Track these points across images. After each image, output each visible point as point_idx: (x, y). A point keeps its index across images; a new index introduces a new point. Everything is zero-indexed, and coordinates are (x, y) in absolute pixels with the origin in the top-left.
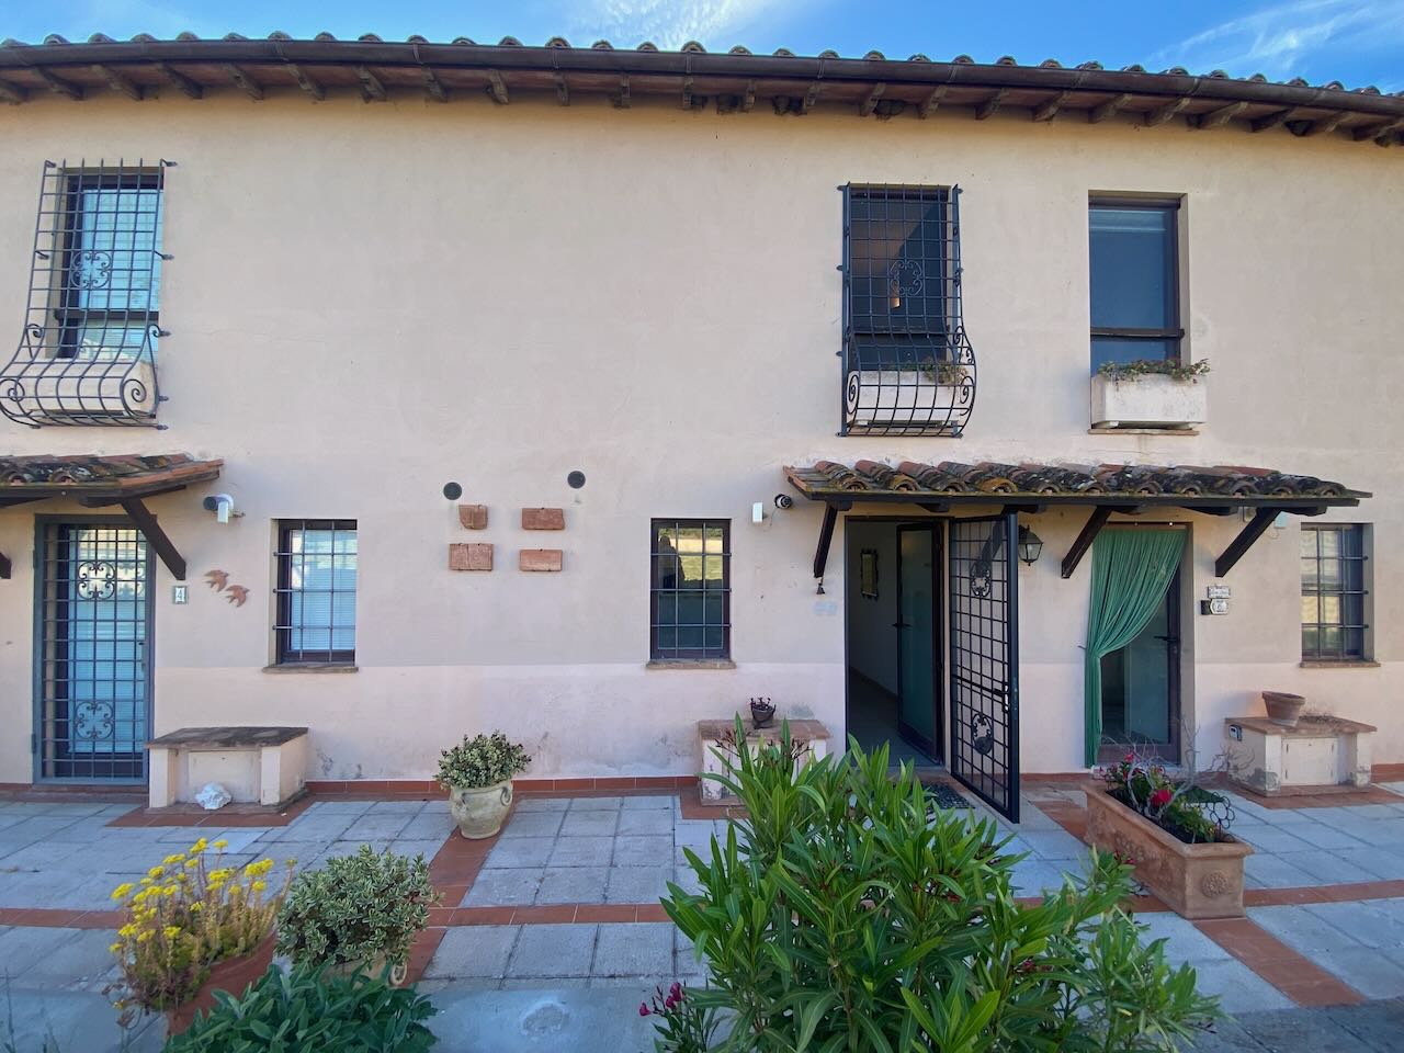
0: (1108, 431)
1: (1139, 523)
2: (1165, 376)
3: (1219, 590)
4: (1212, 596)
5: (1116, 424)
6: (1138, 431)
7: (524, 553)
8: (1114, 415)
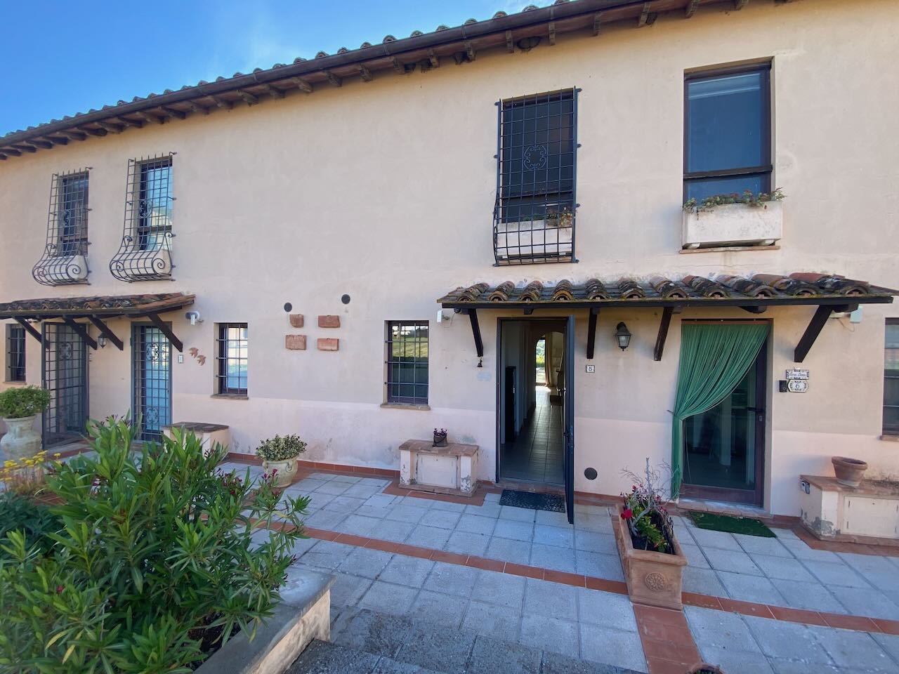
0: (695, 251)
1: (724, 320)
2: (742, 205)
3: (797, 373)
4: (790, 377)
5: (698, 245)
6: (722, 249)
7: (319, 340)
8: (696, 238)
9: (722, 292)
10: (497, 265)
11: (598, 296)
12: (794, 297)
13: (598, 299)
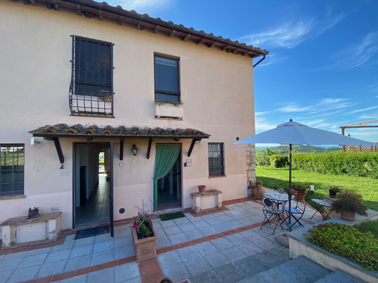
0: (159, 118)
1: (169, 143)
2: (172, 104)
3: (189, 160)
4: (187, 162)
5: (160, 117)
6: (167, 119)
8: (159, 114)
9: (167, 134)
10: (72, 115)
11: (123, 133)
12: (186, 136)
13: (123, 135)
